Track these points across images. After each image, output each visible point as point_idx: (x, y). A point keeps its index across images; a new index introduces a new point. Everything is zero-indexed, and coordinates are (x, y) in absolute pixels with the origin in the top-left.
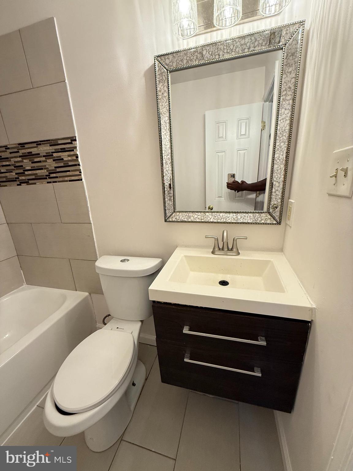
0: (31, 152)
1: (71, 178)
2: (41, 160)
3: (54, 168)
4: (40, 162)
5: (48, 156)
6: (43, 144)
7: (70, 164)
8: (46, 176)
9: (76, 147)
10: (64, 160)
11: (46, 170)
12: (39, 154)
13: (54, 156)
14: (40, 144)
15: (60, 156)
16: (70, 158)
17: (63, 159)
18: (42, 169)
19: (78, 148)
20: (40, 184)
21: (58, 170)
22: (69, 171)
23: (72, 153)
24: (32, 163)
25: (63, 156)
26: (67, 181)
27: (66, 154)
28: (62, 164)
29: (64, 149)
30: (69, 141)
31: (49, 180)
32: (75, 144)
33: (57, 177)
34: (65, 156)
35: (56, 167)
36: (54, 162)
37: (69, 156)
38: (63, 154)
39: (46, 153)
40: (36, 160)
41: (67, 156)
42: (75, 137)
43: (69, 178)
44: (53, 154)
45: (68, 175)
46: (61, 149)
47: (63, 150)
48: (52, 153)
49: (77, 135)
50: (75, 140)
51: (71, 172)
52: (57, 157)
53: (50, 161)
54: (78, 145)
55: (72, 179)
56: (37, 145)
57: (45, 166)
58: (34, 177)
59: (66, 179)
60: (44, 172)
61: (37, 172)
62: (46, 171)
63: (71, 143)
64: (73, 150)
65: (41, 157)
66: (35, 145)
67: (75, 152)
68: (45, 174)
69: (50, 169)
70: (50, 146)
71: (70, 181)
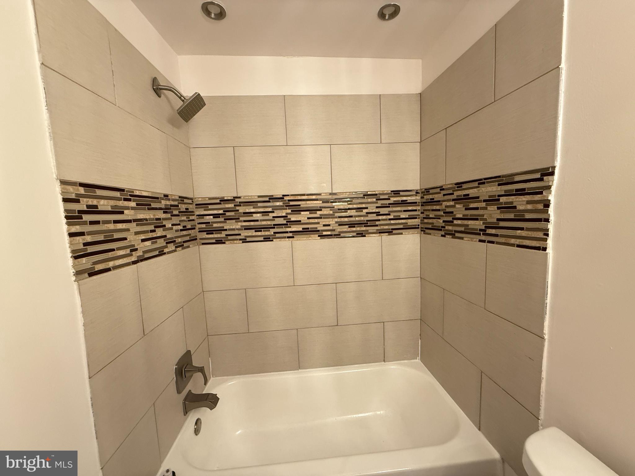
0: (468, 195)
1: (522, 242)
2: (478, 206)
3: (495, 221)
4: (477, 209)
5: (492, 200)
6: (488, 182)
7: (528, 216)
8: (481, 230)
9: (549, 187)
10: (518, 208)
11: (482, 222)
12: (478, 197)
13: (501, 201)
14: (484, 183)
15: (512, 203)
16: (529, 207)
17: (515, 207)
18: (477, 219)
19: (553, 189)
20: (469, 241)
21: (502, 224)
22: (522, 229)
23: (537, 197)
24: (466, 209)
25: (518, 203)
26: (513, 245)
27: (524, 199)
28: (512, 216)
29: (524, 189)
30: (538, 176)
31: (483, 238)
32: (549, 182)
33: (496, 235)
34: (521, 202)
35: (498, 220)
36: (499, 211)
37: (528, 202)
38: (517, 200)
39: (490, 196)
40: (472, 205)
41: (525, 203)
42: (554, 168)
43: (518, 240)
44: (501, 198)
45: (518, 235)
46: (517, 190)
47: (521, 192)
48: (499, 196)
49: (558, 164)
50: (552, 174)
51: (526, 230)
52: (506, 203)
53: (493, 209)
54: (555, 182)
55: (524, 244)
56: (479, 184)
57: (483, 215)
58: (462, 229)
59: (513, 241)
60: (478, 225)
61: (470, 222)
62: (482, 224)
63: (541, 180)
64: (541, 193)
65: (480, 201)
66: (476, 184)
67: (545, 196)
68: (479, 228)
69: (489, 220)
70: (499, 185)
71: (519, 246)
